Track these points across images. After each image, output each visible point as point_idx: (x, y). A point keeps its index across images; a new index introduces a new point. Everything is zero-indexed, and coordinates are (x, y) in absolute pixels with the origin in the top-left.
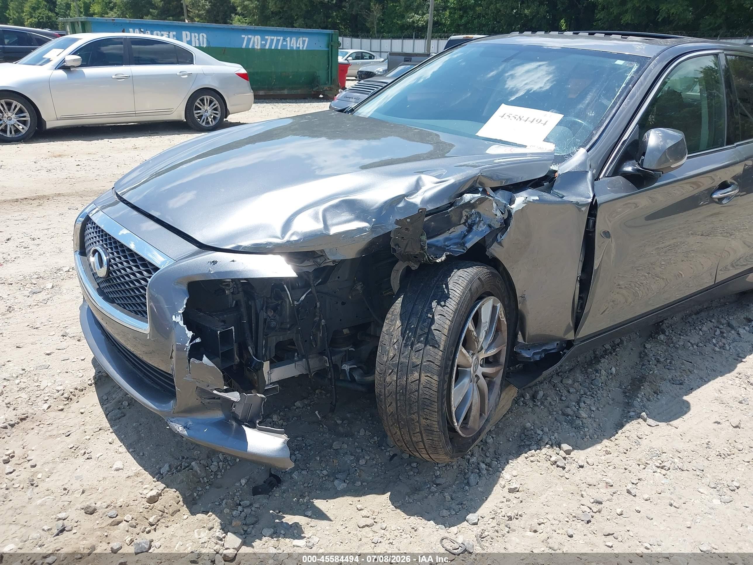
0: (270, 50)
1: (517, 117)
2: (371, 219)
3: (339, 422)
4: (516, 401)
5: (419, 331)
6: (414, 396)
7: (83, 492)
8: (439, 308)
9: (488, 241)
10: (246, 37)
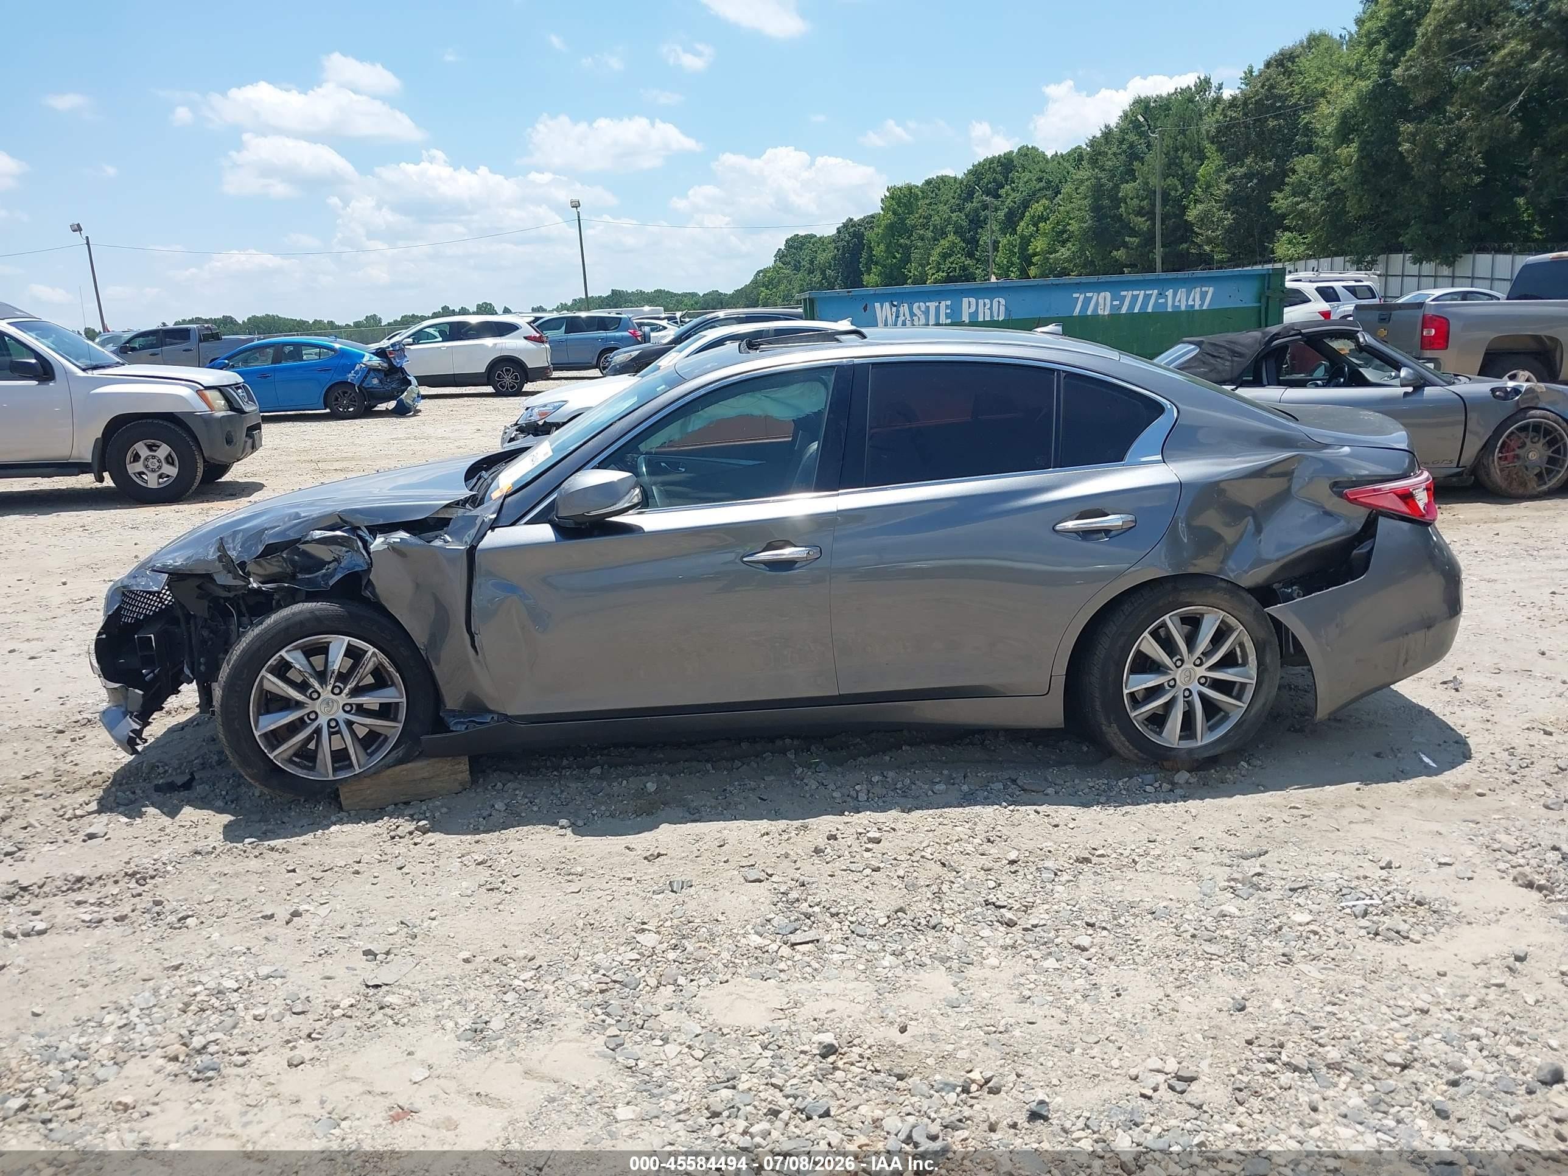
0: (1131, 315)
10: (1082, 296)
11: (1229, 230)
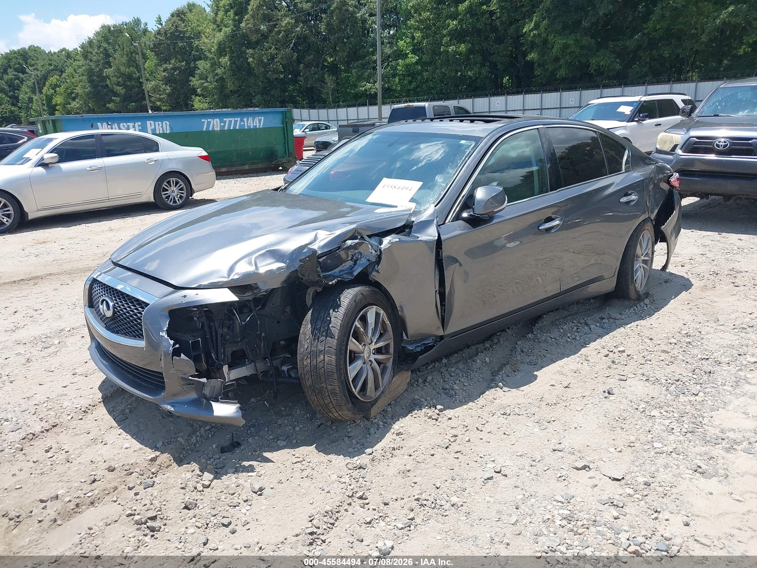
0: (229, 130)
1: (393, 187)
2: (286, 261)
3: (283, 409)
4: (410, 384)
5: (322, 329)
6: (322, 371)
7: (105, 462)
8: (334, 313)
9: (369, 270)
10: (206, 121)
11: (169, 95)
